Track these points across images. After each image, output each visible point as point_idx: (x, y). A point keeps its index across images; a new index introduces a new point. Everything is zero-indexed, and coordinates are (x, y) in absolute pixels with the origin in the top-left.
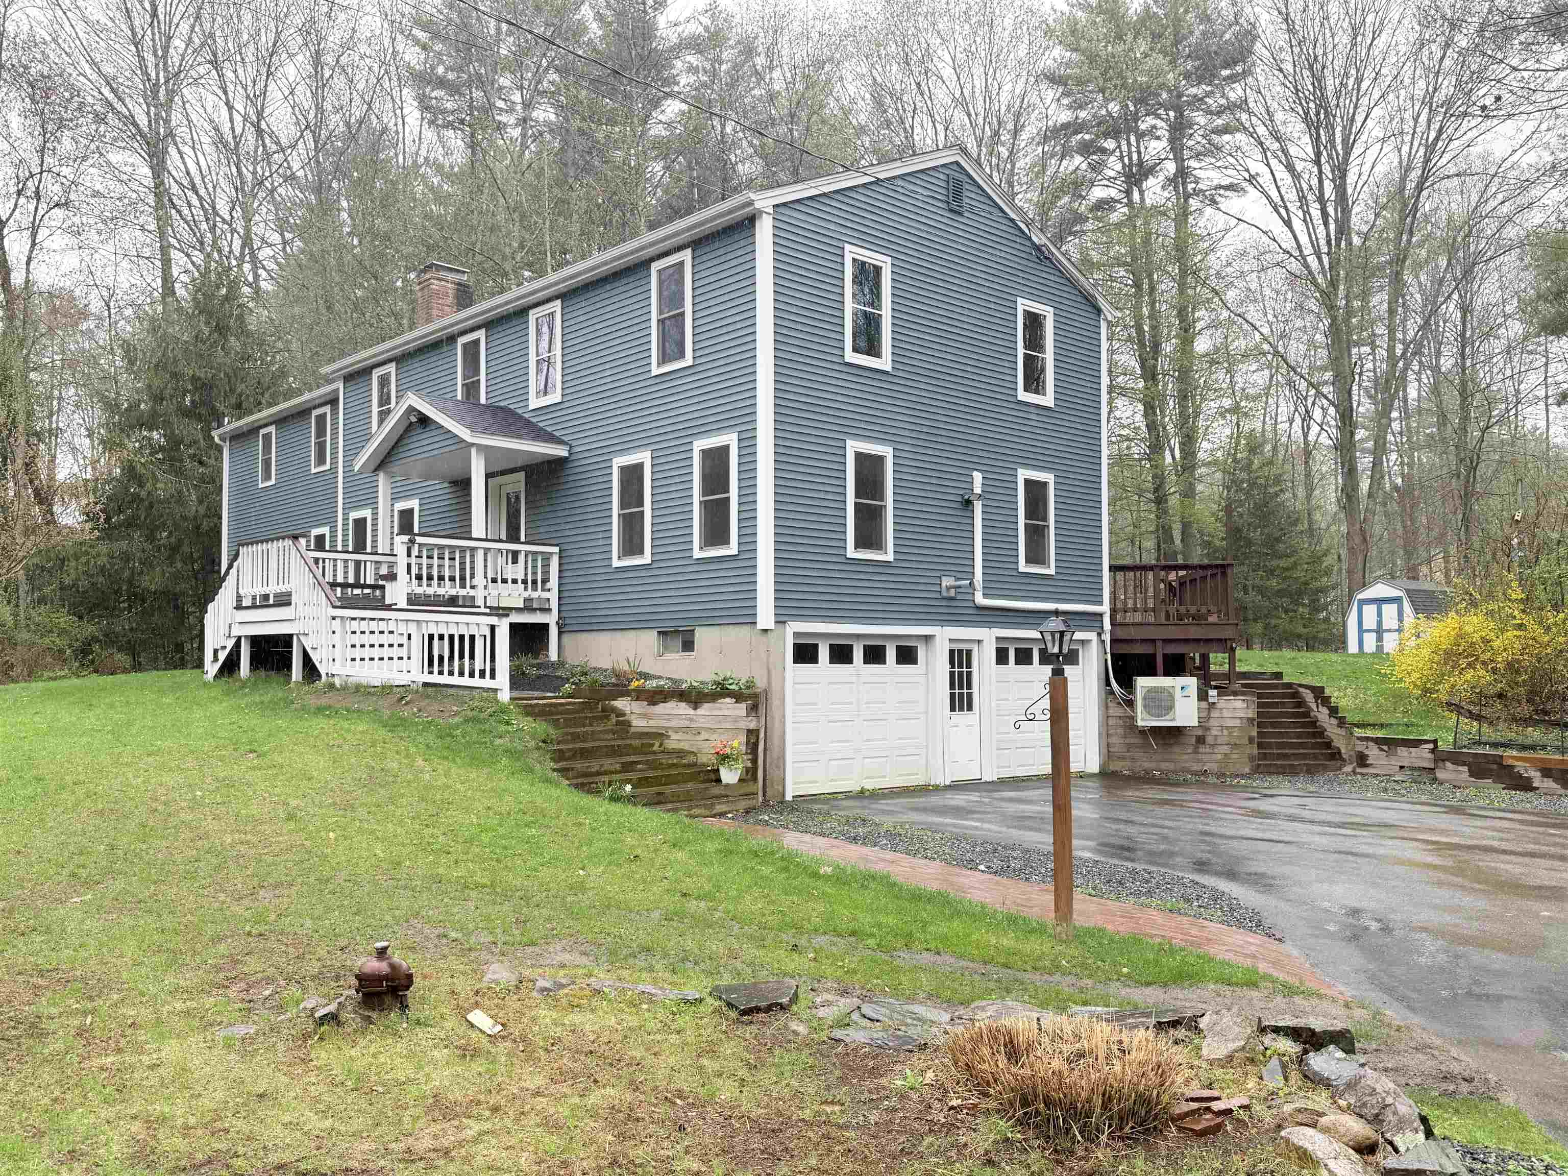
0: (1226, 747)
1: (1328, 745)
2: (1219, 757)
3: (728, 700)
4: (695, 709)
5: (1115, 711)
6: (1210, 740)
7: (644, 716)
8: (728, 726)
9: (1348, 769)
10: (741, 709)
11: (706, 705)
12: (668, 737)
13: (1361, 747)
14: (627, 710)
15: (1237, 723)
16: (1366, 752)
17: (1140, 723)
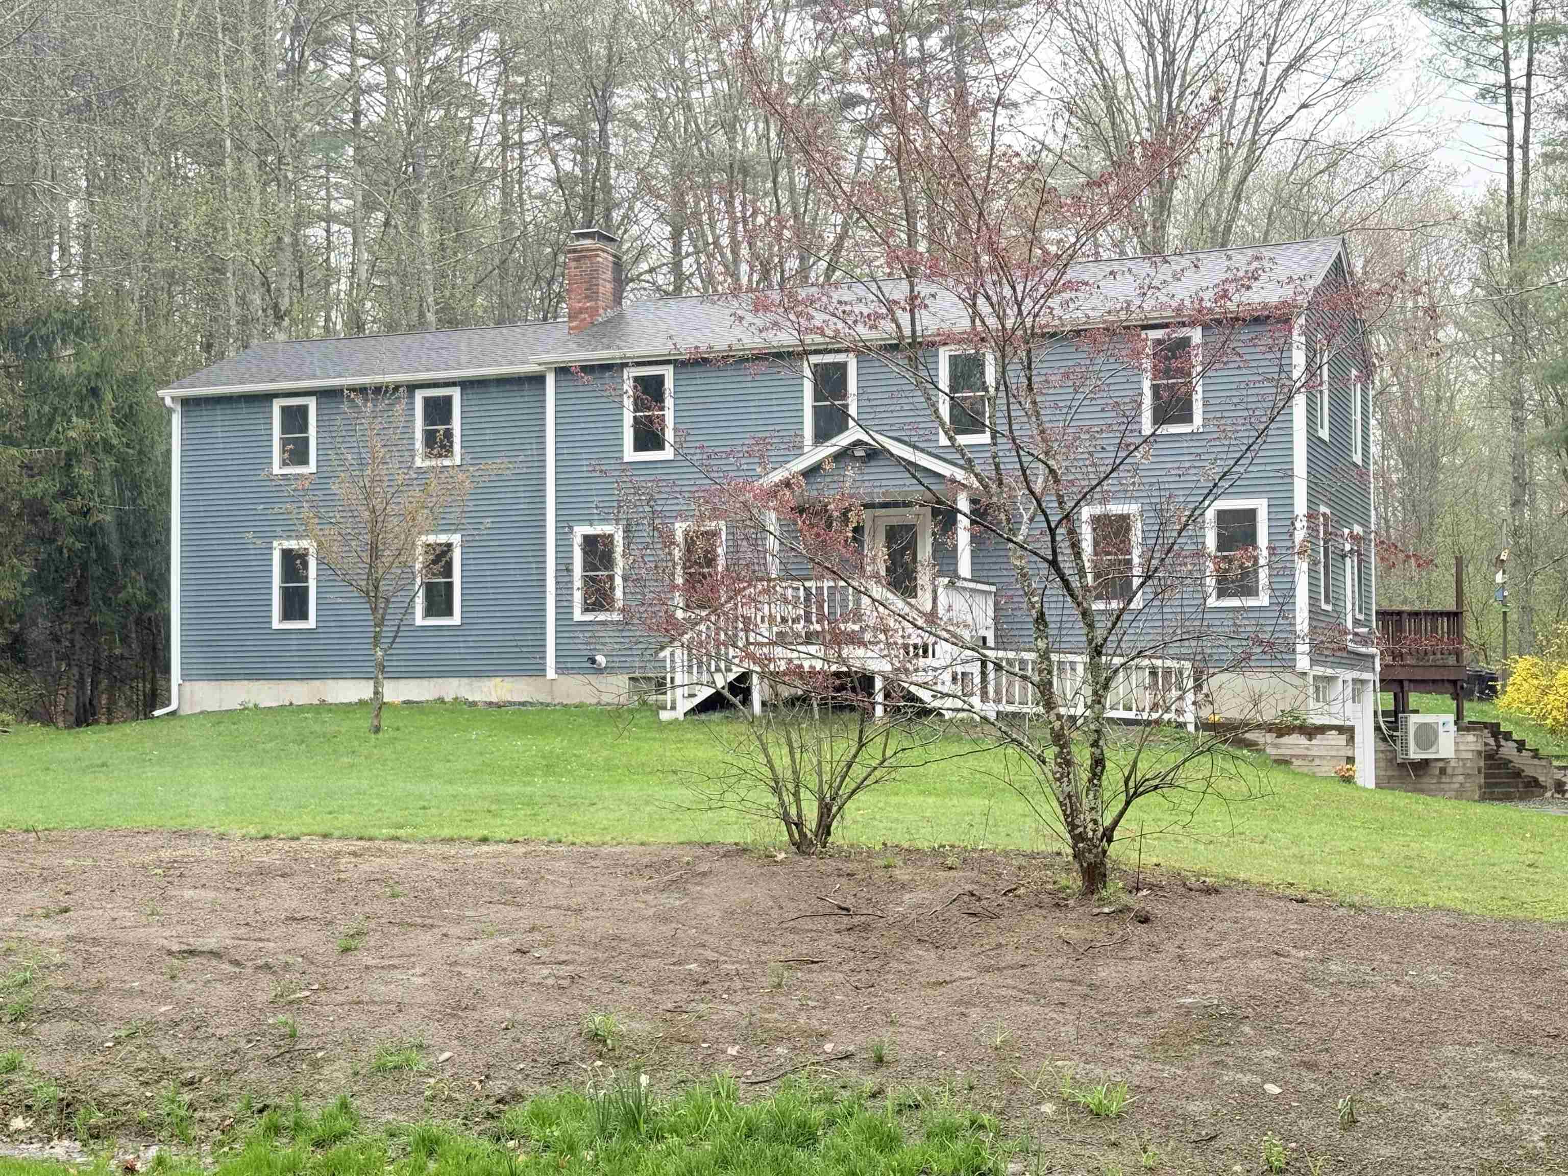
0: (1461, 777)
1: (1518, 774)
2: (1457, 785)
3: (1333, 732)
4: (1310, 740)
5: (1383, 746)
6: (1449, 771)
7: (1276, 746)
8: (1334, 753)
9: (1548, 794)
10: (1342, 739)
11: (1319, 736)
12: (1291, 763)
13: (1559, 775)
14: (1261, 740)
15: (1470, 755)
16: (1564, 779)
17: (1412, 756)
